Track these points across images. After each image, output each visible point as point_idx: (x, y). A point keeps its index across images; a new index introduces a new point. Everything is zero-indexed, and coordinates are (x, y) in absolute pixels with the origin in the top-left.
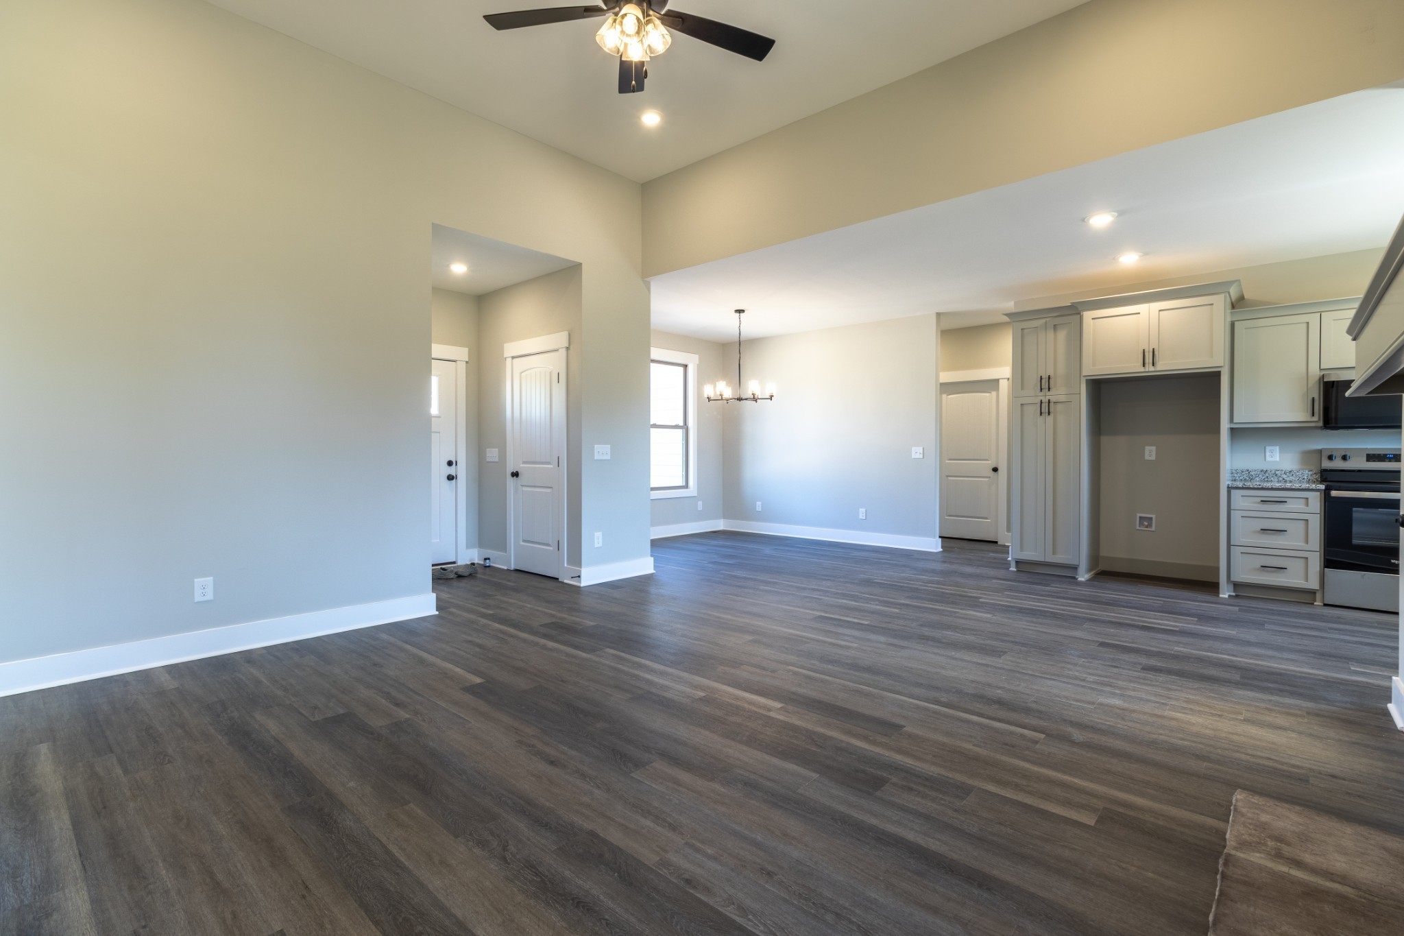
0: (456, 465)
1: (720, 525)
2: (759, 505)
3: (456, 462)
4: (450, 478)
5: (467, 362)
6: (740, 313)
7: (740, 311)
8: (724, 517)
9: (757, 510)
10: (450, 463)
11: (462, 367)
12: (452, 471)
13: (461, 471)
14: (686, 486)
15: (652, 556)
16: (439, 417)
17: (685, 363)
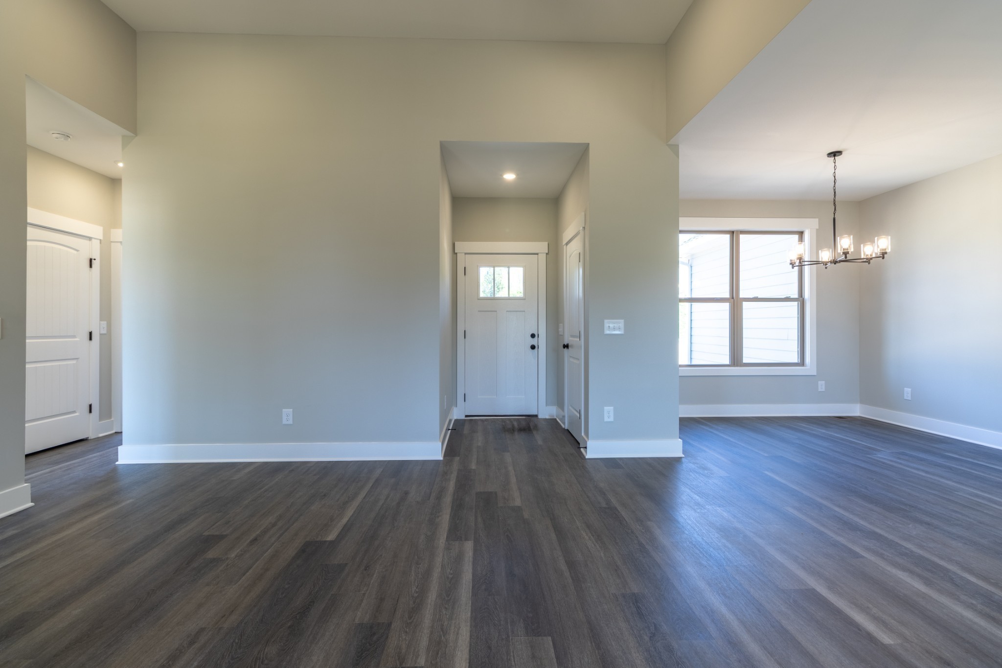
0: (538, 337)
1: (856, 410)
2: (908, 391)
3: (538, 335)
4: (533, 347)
5: (547, 254)
6: (835, 156)
7: (835, 154)
8: (862, 402)
9: (905, 398)
10: (533, 336)
11: (543, 258)
12: (534, 342)
13: (542, 342)
14: (802, 363)
15: (680, 438)
16: (525, 299)
17: (800, 229)
